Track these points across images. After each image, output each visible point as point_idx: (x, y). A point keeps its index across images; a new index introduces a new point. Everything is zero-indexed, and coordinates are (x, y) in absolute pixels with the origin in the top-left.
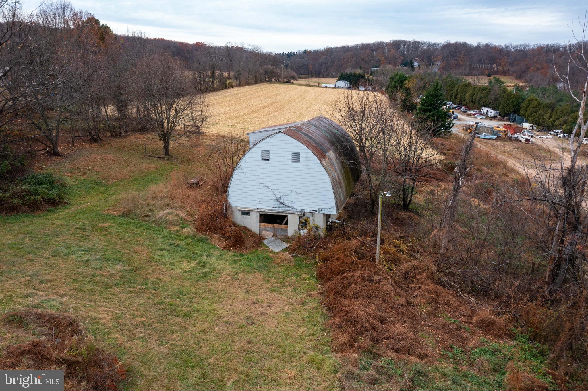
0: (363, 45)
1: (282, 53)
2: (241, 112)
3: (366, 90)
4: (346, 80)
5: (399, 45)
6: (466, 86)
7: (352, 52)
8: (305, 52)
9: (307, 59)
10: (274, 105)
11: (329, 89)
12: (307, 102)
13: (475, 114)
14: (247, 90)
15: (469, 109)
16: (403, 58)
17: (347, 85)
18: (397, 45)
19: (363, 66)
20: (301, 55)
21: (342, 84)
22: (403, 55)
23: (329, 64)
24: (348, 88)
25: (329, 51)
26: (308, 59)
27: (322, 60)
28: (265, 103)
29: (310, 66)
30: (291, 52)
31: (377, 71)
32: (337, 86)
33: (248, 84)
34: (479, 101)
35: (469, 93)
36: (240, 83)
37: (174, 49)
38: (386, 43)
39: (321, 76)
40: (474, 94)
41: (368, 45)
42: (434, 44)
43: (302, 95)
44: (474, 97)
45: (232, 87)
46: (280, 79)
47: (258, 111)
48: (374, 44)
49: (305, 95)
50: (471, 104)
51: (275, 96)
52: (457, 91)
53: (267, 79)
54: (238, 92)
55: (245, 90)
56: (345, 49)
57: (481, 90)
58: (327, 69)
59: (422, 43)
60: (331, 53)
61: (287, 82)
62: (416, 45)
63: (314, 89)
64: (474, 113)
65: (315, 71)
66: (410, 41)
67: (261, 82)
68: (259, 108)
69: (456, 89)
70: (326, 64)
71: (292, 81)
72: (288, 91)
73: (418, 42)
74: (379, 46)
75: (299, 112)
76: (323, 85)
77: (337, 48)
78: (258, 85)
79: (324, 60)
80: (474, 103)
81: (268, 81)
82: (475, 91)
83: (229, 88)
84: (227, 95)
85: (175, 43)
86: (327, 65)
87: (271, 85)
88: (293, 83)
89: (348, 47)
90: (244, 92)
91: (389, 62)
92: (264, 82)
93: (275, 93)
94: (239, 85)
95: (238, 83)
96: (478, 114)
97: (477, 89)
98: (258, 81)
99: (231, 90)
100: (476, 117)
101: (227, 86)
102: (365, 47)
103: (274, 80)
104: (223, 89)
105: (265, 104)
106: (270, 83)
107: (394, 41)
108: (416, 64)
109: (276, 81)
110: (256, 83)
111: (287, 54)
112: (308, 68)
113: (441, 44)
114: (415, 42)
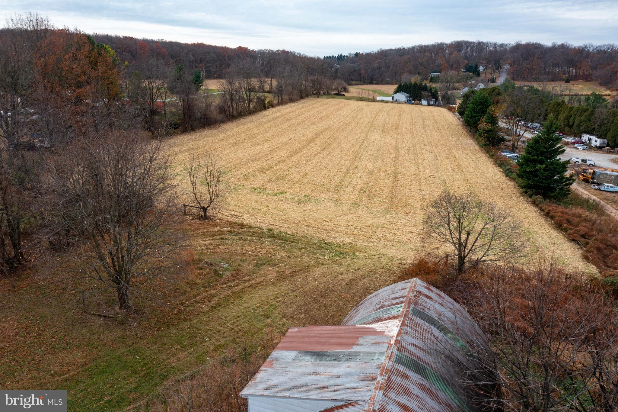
0: (421, 47)
1: (331, 56)
2: (278, 155)
3: (429, 105)
4: (405, 92)
5: (462, 46)
6: (559, 104)
7: (409, 56)
8: (357, 54)
9: (358, 63)
10: (321, 137)
11: (387, 104)
12: (363, 128)
13: (574, 143)
14: (289, 110)
15: (564, 134)
16: (467, 62)
17: (407, 98)
18: (458, 46)
19: (421, 71)
20: (352, 57)
21: (402, 97)
22: (466, 57)
23: (383, 68)
24: (408, 102)
25: (384, 54)
26: (360, 64)
27: (375, 65)
28: (310, 132)
29: (363, 72)
30: (341, 55)
31: (438, 77)
32: (395, 100)
33: (292, 100)
34: (579, 126)
35: (564, 115)
36: (282, 101)
37: (214, 55)
38: (447, 45)
39: (375, 82)
40: (571, 116)
41: (427, 47)
42: (501, 45)
43: (355, 117)
44: (571, 120)
45: (273, 106)
46: (329, 91)
47: (300, 151)
48: (433, 46)
49: (359, 117)
50: (567, 128)
51: (323, 119)
52: (547, 110)
53: (315, 92)
54: (278, 114)
55: (288, 110)
56: (401, 52)
57: (580, 111)
58: (381, 75)
59: (487, 44)
60: (386, 56)
61: (336, 94)
62: (480, 45)
63: (368, 105)
64: (573, 141)
65: (368, 76)
66: (474, 42)
67: (307, 96)
68: (300, 145)
69: (546, 108)
70: (380, 68)
71: (343, 93)
72: (338, 110)
73: (483, 43)
74: (439, 48)
75: (353, 150)
76: (379, 98)
77: (391, 50)
78: (303, 101)
79: (377, 64)
80: (571, 127)
81: (315, 94)
82: (572, 112)
83: (268, 108)
84: (264, 120)
85: (216, 47)
86: (381, 70)
87: (319, 100)
88: (344, 95)
89: (404, 49)
90: (286, 114)
91: (451, 67)
92: (311, 96)
93: (322, 115)
94: (281, 103)
95: (280, 100)
96: (578, 143)
97: (574, 109)
98: (304, 95)
99: (271, 111)
100: (576, 148)
101: (266, 106)
102: (423, 50)
103: (322, 92)
104: (261, 111)
105: (310, 135)
106: (318, 97)
107: (455, 42)
108: (481, 68)
109: (324, 93)
110: (302, 98)
111: (337, 56)
112: (360, 74)
113: (510, 44)
114: (479, 43)
